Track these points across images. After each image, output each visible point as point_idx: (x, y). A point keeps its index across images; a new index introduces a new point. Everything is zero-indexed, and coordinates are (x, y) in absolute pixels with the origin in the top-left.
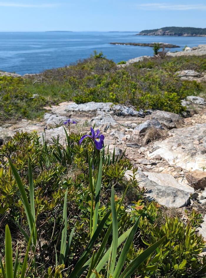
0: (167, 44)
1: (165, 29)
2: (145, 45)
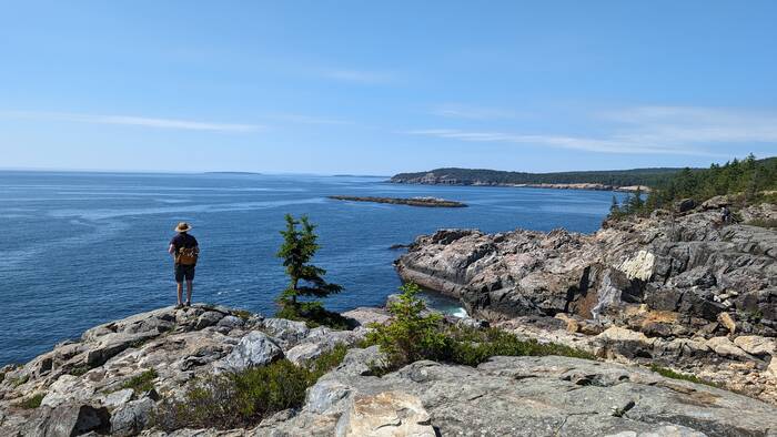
0: (442, 200)
1: (439, 173)
2: (400, 202)
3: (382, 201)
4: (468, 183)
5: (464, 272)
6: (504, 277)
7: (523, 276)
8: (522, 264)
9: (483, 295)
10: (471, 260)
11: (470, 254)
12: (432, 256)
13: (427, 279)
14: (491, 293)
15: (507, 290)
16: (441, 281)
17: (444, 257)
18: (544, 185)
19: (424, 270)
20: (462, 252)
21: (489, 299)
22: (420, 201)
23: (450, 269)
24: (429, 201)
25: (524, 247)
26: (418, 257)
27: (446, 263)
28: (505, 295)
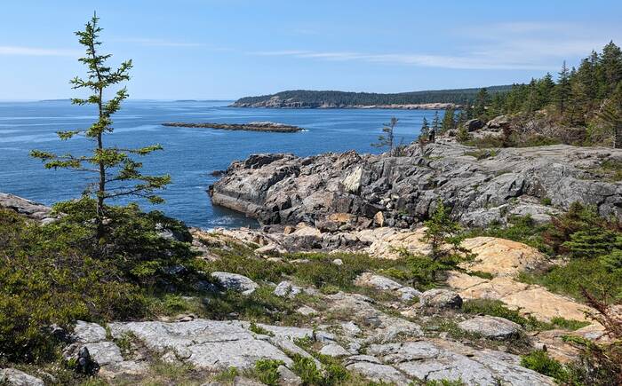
0: (279, 124)
1: (284, 96)
2: (236, 127)
3: (218, 127)
4: (315, 106)
5: (266, 194)
6: (293, 197)
7: (309, 194)
8: (309, 184)
9: (274, 214)
10: (271, 183)
11: (271, 177)
12: (240, 180)
13: (233, 202)
14: (280, 212)
15: (294, 209)
16: (246, 203)
17: (249, 180)
18: (393, 106)
19: (231, 194)
20: (265, 175)
21: (279, 217)
22: (256, 126)
23: (254, 193)
24: (266, 126)
25: (318, 169)
26: (228, 181)
27: (250, 187)
28: (291, 213)
